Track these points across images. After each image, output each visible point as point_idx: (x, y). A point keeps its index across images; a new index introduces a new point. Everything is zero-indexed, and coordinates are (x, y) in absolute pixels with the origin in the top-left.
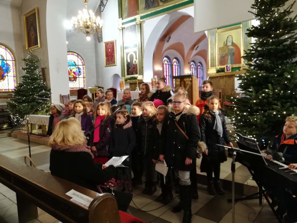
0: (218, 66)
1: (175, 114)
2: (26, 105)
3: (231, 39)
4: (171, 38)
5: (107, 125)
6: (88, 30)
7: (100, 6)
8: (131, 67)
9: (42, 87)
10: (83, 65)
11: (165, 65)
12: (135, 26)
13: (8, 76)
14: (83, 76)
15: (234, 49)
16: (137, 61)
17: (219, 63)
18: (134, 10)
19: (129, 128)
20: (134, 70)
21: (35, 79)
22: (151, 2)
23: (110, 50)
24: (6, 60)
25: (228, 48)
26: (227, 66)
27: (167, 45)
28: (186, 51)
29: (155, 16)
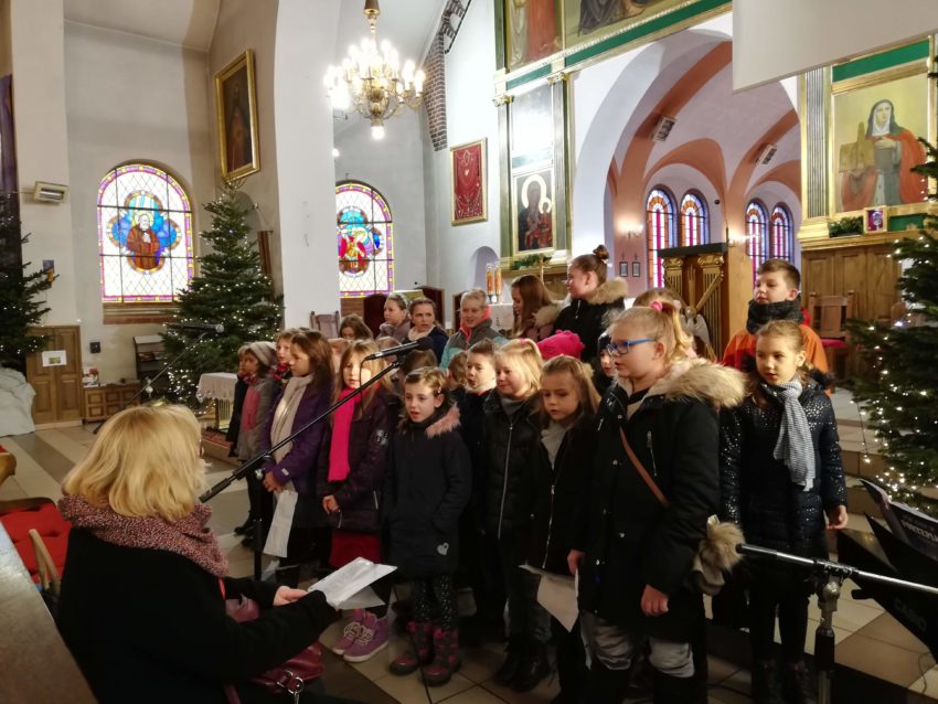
0: (838, 211)
1: (629, 393)
2: (210, 344)
3: (889, 112)
4: (674, 127)
5: (376, 418)
6: (378, 104)
7: (441, 34)
8: (531, 223)
9: (256, 289)
10: (387, 222)
11: (654, 215)
12: (546, 88)
13: (170, 257)
14: (388, 255)
15: (899, 150)
16: (552, 205)
17: (841, 202)
18: (544, 38)
19: (445, 435)
20: (540, 234)
21: (236, 266)
22: (600, 6)
23: (467, 173)
24: (168, 211)
25: (876, 148)
26: (870, 213)
27: (660, 149)
28: (730, 168)
29: (611, 52)
